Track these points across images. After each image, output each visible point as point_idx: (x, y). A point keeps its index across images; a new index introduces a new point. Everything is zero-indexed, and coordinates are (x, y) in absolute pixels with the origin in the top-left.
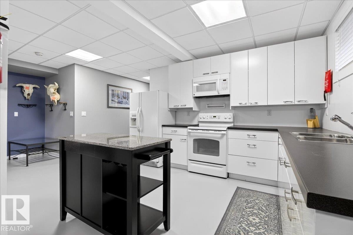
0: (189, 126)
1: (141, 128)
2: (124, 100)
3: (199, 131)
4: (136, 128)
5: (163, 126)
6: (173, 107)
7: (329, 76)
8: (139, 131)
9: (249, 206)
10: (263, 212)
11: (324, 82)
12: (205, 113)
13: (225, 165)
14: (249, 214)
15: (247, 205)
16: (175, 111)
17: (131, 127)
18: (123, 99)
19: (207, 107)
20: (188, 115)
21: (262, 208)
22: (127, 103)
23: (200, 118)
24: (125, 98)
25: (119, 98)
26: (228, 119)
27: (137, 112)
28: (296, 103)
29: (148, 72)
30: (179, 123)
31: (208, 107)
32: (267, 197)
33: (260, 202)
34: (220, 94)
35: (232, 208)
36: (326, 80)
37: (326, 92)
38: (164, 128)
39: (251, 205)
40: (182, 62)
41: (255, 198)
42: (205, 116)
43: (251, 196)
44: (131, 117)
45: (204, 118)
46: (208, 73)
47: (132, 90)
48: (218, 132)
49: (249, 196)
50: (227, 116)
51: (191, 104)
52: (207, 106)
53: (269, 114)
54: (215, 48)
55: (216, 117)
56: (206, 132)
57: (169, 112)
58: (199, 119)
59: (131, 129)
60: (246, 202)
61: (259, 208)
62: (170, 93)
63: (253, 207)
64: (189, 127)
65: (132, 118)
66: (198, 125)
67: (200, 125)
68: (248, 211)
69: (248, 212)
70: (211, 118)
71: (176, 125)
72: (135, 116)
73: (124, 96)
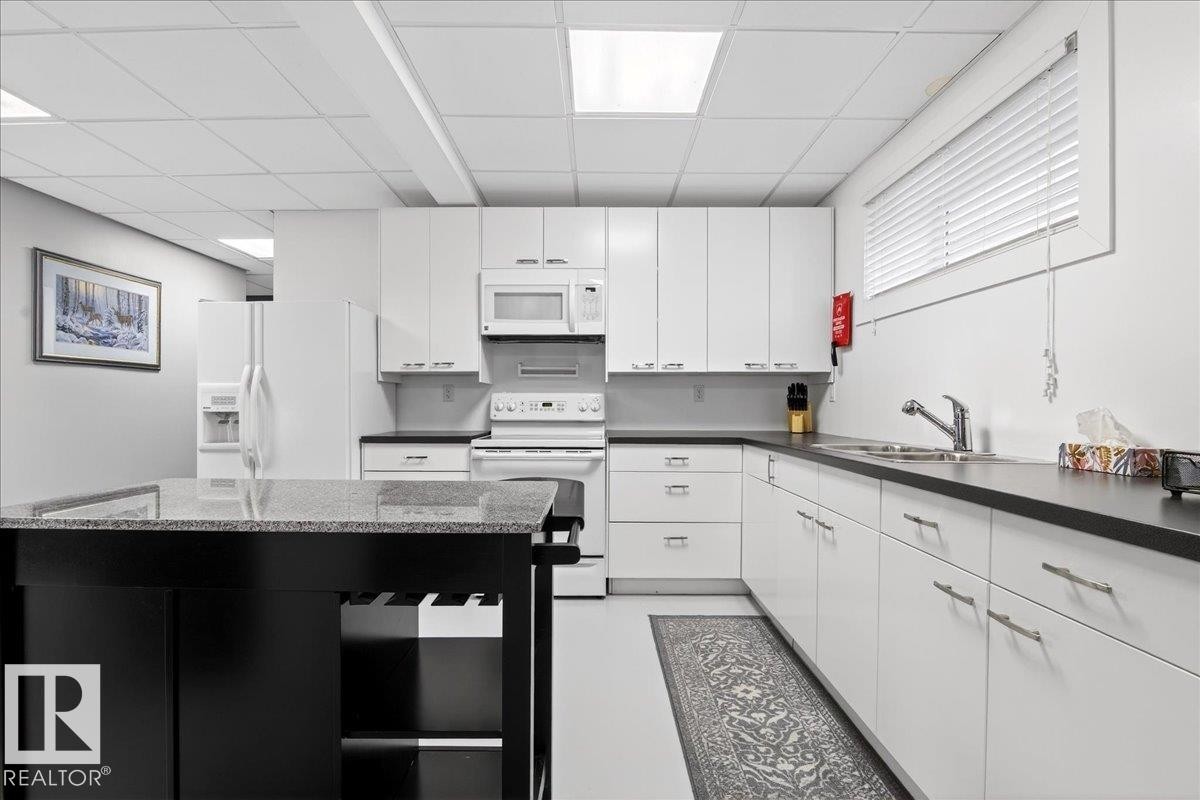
0: (475, 437)
1: (261, 450)
2: (123, 331)
3: (514, 453)
4: (237, 451)
5: (365, 440)
6: (398, 368)
7: (844, 306)
8: (252, 464)
9: (712, 661)
10: (751, 666)
11: (830, 319)
12: (513, 392)
13: (602, 557)
14: (726, 680)
15: (705, 658)
16: (397, 385)
17: (202, 451)
18: (118, 325)
19: (520, 372)
20: (448, 397)
21: (743, 658)
22: (135, 344)
23: (498, 410)
24: (125, 320)
25: (98, 317)
26: (589, 411)
27: (242, 383)
28: (773, 369)
29: (268, 220)
30: (410, 427)
31: (523, 372)
32: (734, 625)
33: (730, 643)
34: (576, 333)
35: (676, 677)
36: (835, 316)
37: (835, 344)
38: (369, 449)
39: (716, 658)
40: (438, 206)
41: (712, 636)
42: (512, 402)
43: (699, 633)
44: (204, 403)
45: (510, 410)
46: (535, 262)
47: (158, 285)
48: (578, 454)
49: (693, 634)
50: (582, 402)
51: (470, 358)
52: (520, 368)
53: (699, 396)
54: (562, 182)
55: (551, 405)
56: (539, 454)
57: (380, 386)
58: (493, 412)
59: (200, 457)
60: (697, 652)
61: (738, 660)
62: (384, 316)
63: (723, 662)
64: (475, 442)
65: (215, 409)
66: (490, 433)
67: (495, 431)
68: (721, 675)
69: (722, 678)
70: (536, 409)
71: (399, 435)
72: (232, 400)
73: (124, 312)
